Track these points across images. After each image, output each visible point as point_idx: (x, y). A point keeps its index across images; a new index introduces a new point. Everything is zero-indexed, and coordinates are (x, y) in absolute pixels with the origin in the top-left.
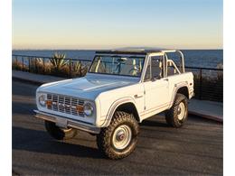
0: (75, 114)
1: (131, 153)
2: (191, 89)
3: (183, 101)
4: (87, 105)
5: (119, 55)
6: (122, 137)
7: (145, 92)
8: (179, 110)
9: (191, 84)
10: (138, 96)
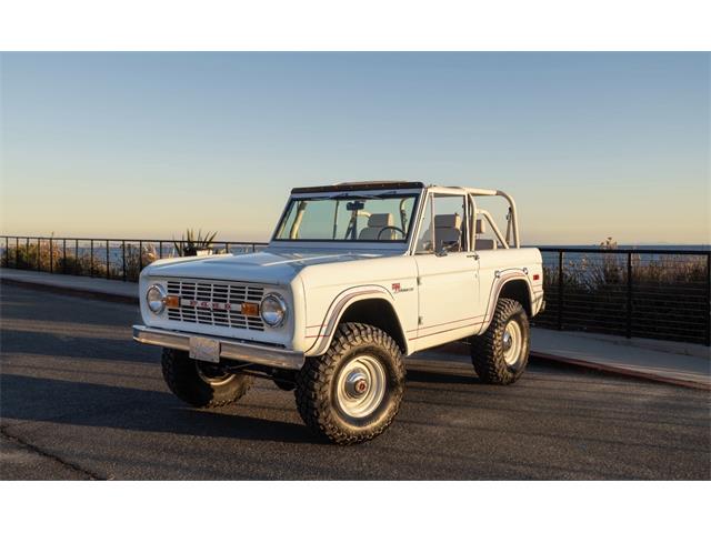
0: (239, 324)
1: (384, 429)
2: (536, 290)
3: (516, 317)
4: (270, 298)
5: (351, 194)
6: (363, 386)
7: (421, 281)
8: (505, 340)
9: (536, 277)
10: (402, 287)
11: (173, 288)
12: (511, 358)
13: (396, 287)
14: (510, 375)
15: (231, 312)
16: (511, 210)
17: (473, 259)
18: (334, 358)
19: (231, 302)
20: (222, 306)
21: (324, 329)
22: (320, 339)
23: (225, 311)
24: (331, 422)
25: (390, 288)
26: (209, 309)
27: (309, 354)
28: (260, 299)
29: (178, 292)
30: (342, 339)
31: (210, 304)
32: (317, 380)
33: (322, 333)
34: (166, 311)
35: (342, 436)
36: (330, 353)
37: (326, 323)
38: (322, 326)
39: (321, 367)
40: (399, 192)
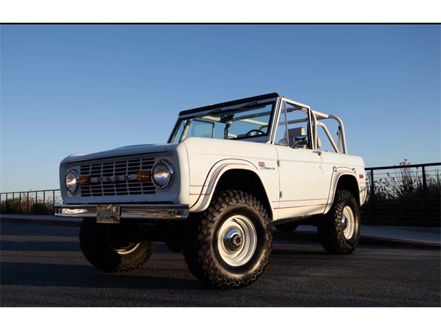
0: (136, 191)
2: (362, 186)
3: (349, 203)
4: (160, 163)
5: (223, 109)
6: (238, 240)
7: (280, 163)
8: (343, 221)
9: (361, 177)
10: (266, 166)
11: (84, 170)
12: (348, 234)
13: (262, 164)
14: (348, 246)
15: (129, 181)
16: (340, 128)
17: (317, 154)
18: (215, 214)
19: (129, 173)
20: (122, 177)
21: (205, 188)
22: (202, 197)
23: (125, 182)
24: (212, 268)
25: (257, 165)
26: (112, 183)
27: (193, 209)
28: (151, 167)
29: (88, 173)
30: (220, 199)
31: (112, 178)
32: (201, 232)
33: (204, 192)
34: (80, 189)
35: (223, 281)
36: (210, 210)
37: (207, 184)
38: (203, 186)
39: (204, 222)
40: (260, 102)
